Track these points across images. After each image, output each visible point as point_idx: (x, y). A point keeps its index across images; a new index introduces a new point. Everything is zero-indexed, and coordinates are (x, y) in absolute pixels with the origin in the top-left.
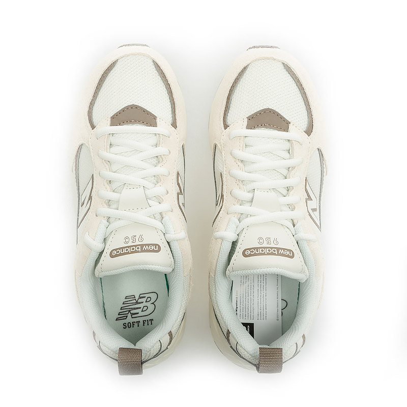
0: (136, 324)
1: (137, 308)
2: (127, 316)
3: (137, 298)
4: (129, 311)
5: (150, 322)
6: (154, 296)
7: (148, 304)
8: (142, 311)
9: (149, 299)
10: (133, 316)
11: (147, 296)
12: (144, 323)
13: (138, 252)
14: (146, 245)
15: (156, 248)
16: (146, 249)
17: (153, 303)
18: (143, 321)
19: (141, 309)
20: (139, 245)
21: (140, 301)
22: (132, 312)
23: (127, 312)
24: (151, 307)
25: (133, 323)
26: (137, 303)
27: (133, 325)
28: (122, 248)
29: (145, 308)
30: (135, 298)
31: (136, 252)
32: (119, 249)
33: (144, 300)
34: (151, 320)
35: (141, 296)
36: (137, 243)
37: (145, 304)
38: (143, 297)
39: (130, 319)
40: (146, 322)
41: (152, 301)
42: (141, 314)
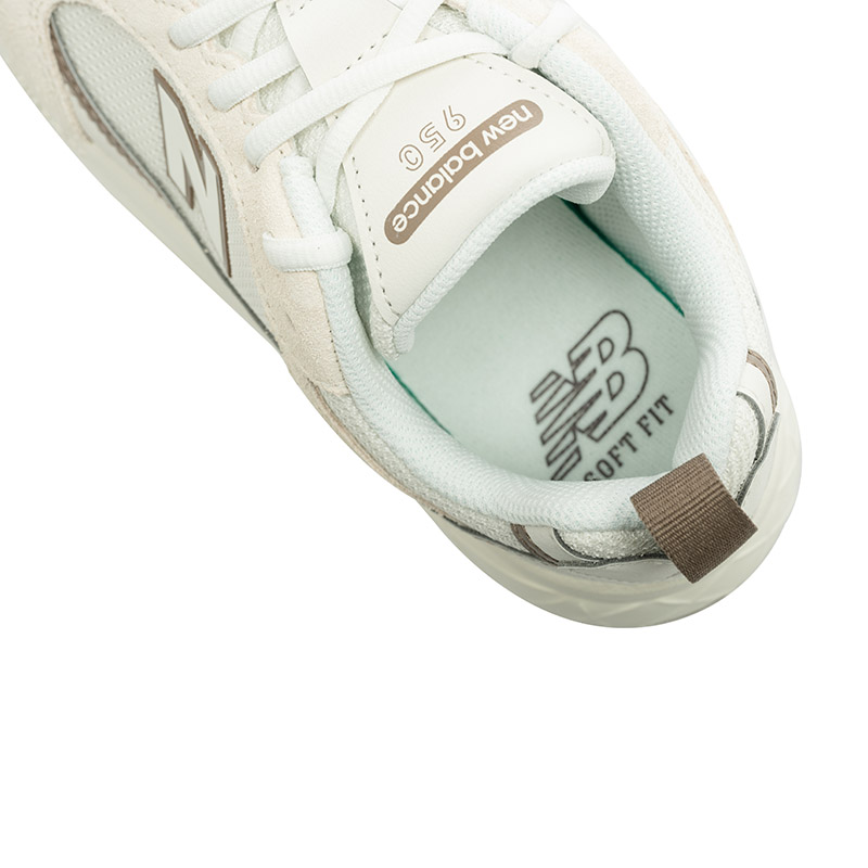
0: (624, 451)
1: (591, 402)
2: (577, 450)
3: (566, 372)
4: (574, 428)
5: (661, 412)
6: (614, 328)
7: (616, 363)
8: (613, 397)
9: (606, 348)
10: (597, 433)
11: (592, 341)
12: (645, 428)
13: (477, 161)
14: (485, 126)
15: (523, 115)
16: (495, 137)
17: (628, 349)
18: (639, 423)
19: (605, 396)
20: (464, 141)
21: (582, 373)
22: (584, 423)
23: (570, 437)
24: (631, 366)
25: (610, 453)
26: (578, 386)
27: (616, 458)
28: (417, 189)
29: (616, 382)
30: (558, 377)
31: (469, 166)
32: (409, 196)
33: (593, 361)
34: (661, 401)
35: (576, 355)
36: (453, 139)
37: (604, 371)
38: (584, 356)
39: (592, 452)
40: (651, 421)
41: (621, 344)
42: (614, 409)
